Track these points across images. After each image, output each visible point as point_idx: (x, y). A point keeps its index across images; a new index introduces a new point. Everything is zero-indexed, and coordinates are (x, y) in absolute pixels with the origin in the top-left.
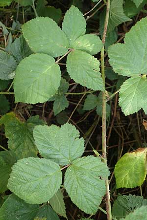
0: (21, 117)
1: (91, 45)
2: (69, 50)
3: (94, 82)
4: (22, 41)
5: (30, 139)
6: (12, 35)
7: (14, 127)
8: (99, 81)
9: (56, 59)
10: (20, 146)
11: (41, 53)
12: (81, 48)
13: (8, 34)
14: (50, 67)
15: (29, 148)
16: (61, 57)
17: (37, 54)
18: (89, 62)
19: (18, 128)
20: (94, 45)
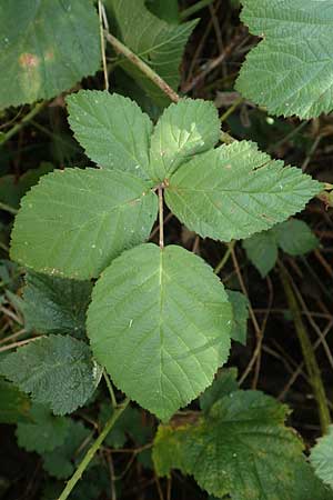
0: (187, 416)
1: (189, 131)
2: (157, 192)
3: (283, 195)
4: (39, 283)
5: (255, 434)
6: (15, 292)
7: (202, 452)
8: (291, 180)
9: (154, 239)
10: (260, 473)
11: (109, 264)
12: (178, 161)
13: (6, 298)
14: (161, 269)
15: (276, 455)
16: (157, 223)
17: (102, 275)
18: (229, 166)
19: (211, 448)
20: (193, 126)
